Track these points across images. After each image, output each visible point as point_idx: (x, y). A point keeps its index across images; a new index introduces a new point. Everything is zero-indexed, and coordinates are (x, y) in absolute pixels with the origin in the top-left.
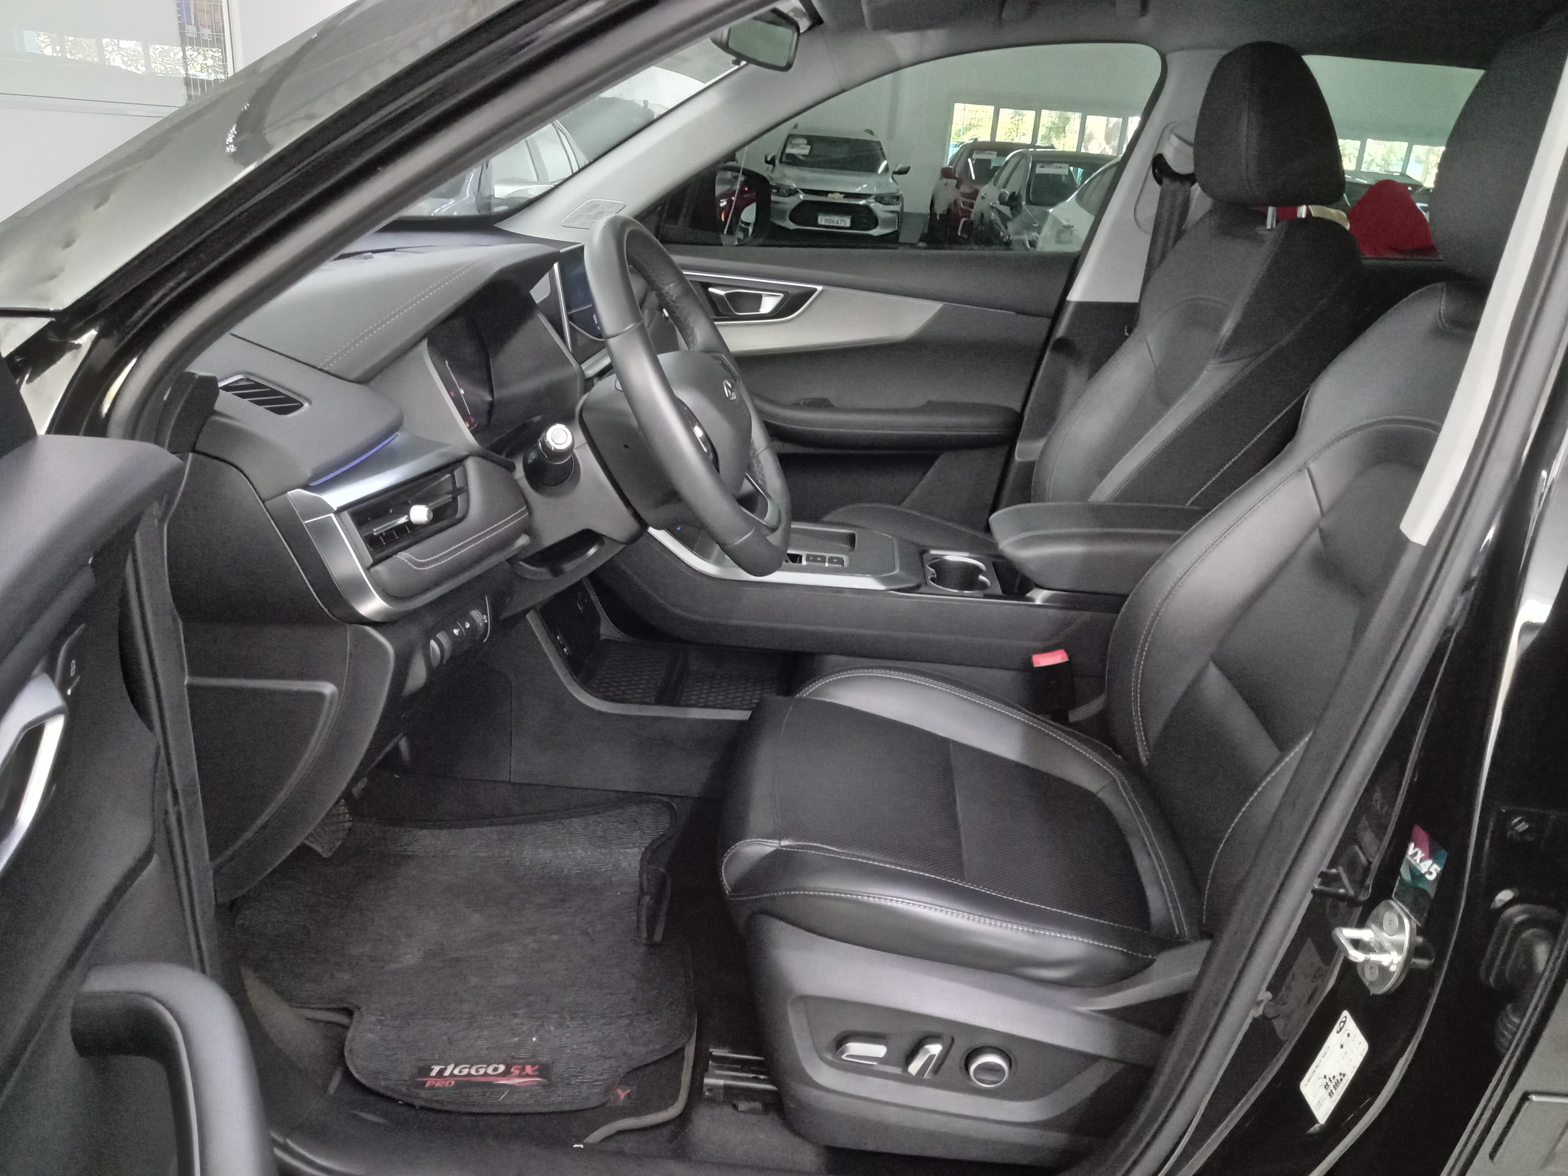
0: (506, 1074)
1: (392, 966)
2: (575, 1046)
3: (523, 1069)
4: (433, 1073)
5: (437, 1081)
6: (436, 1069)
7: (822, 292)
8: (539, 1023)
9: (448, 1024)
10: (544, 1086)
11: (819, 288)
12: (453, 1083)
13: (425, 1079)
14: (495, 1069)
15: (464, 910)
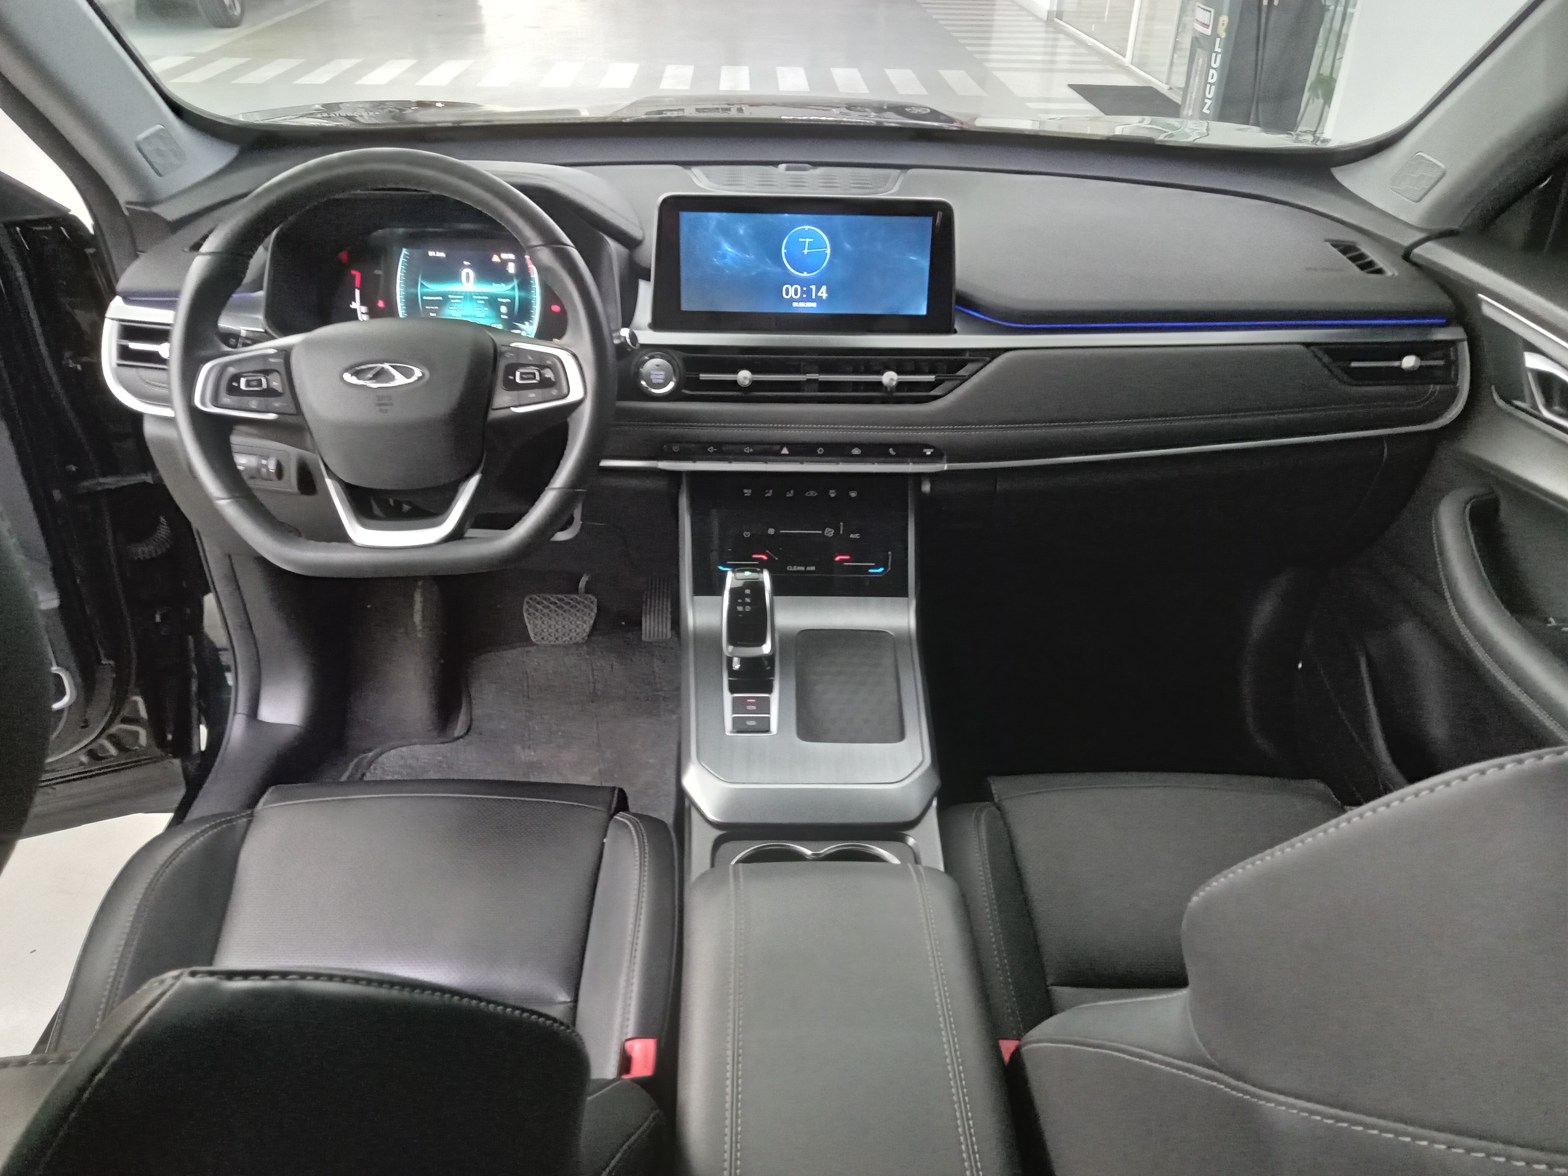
15: (596, 770)
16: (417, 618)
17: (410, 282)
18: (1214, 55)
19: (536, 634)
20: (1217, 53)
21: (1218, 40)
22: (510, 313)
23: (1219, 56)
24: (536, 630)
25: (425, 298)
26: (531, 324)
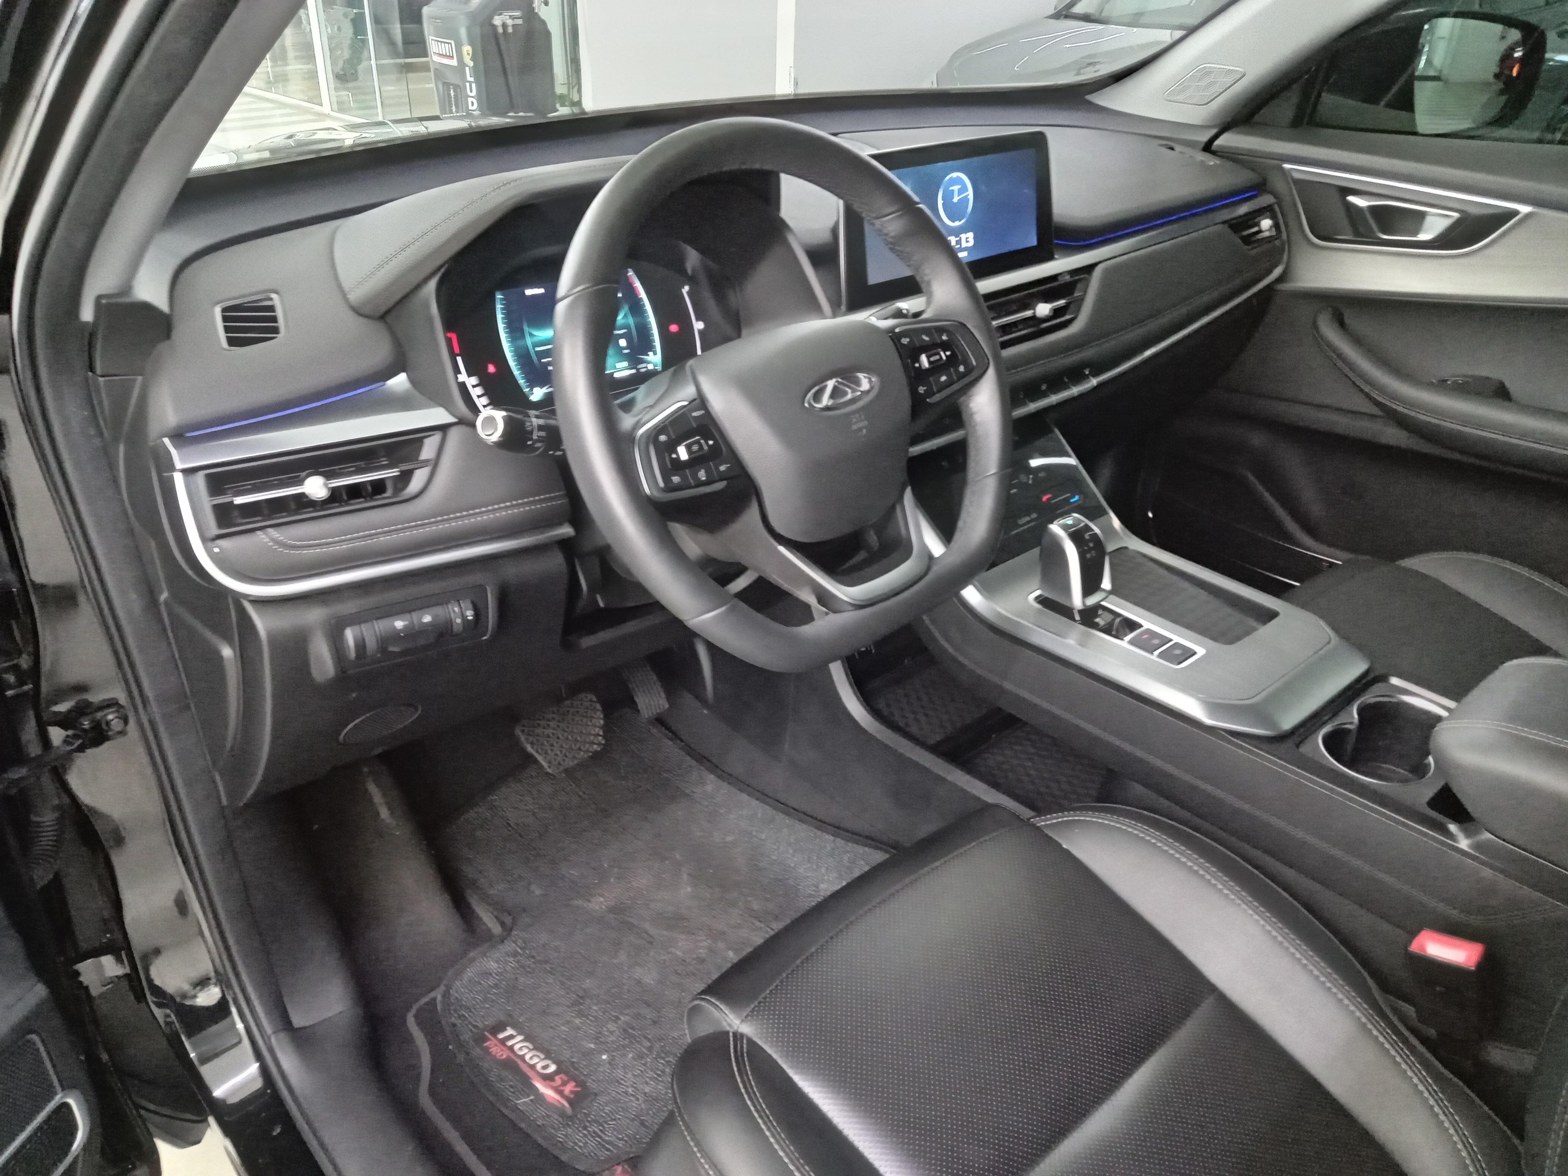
0: (547, 1078)
1: (579, 902)
2: (630, 1090)
3: (564, 1084)
4: (501, 1036)
5: (496, 1045)
6: (510, 1031)
7: (1528, 216)
8: (626, 1042)
9: (562, 992)
10: (562, 1114)
11: (1524, 209)
12: (504, 1057)
13: (490, 1036)
14: (545, 1067)
15: (685, 877)
16: (384, 813)
17: (516, 332)
18: (468, 84)
19: (550, 762)
20: (470, 83)
21: (467, 69)
22: (630, 345)
23: (474, 85)
24: (549, 758)
25: (538, 349)
26: (655, 354)
